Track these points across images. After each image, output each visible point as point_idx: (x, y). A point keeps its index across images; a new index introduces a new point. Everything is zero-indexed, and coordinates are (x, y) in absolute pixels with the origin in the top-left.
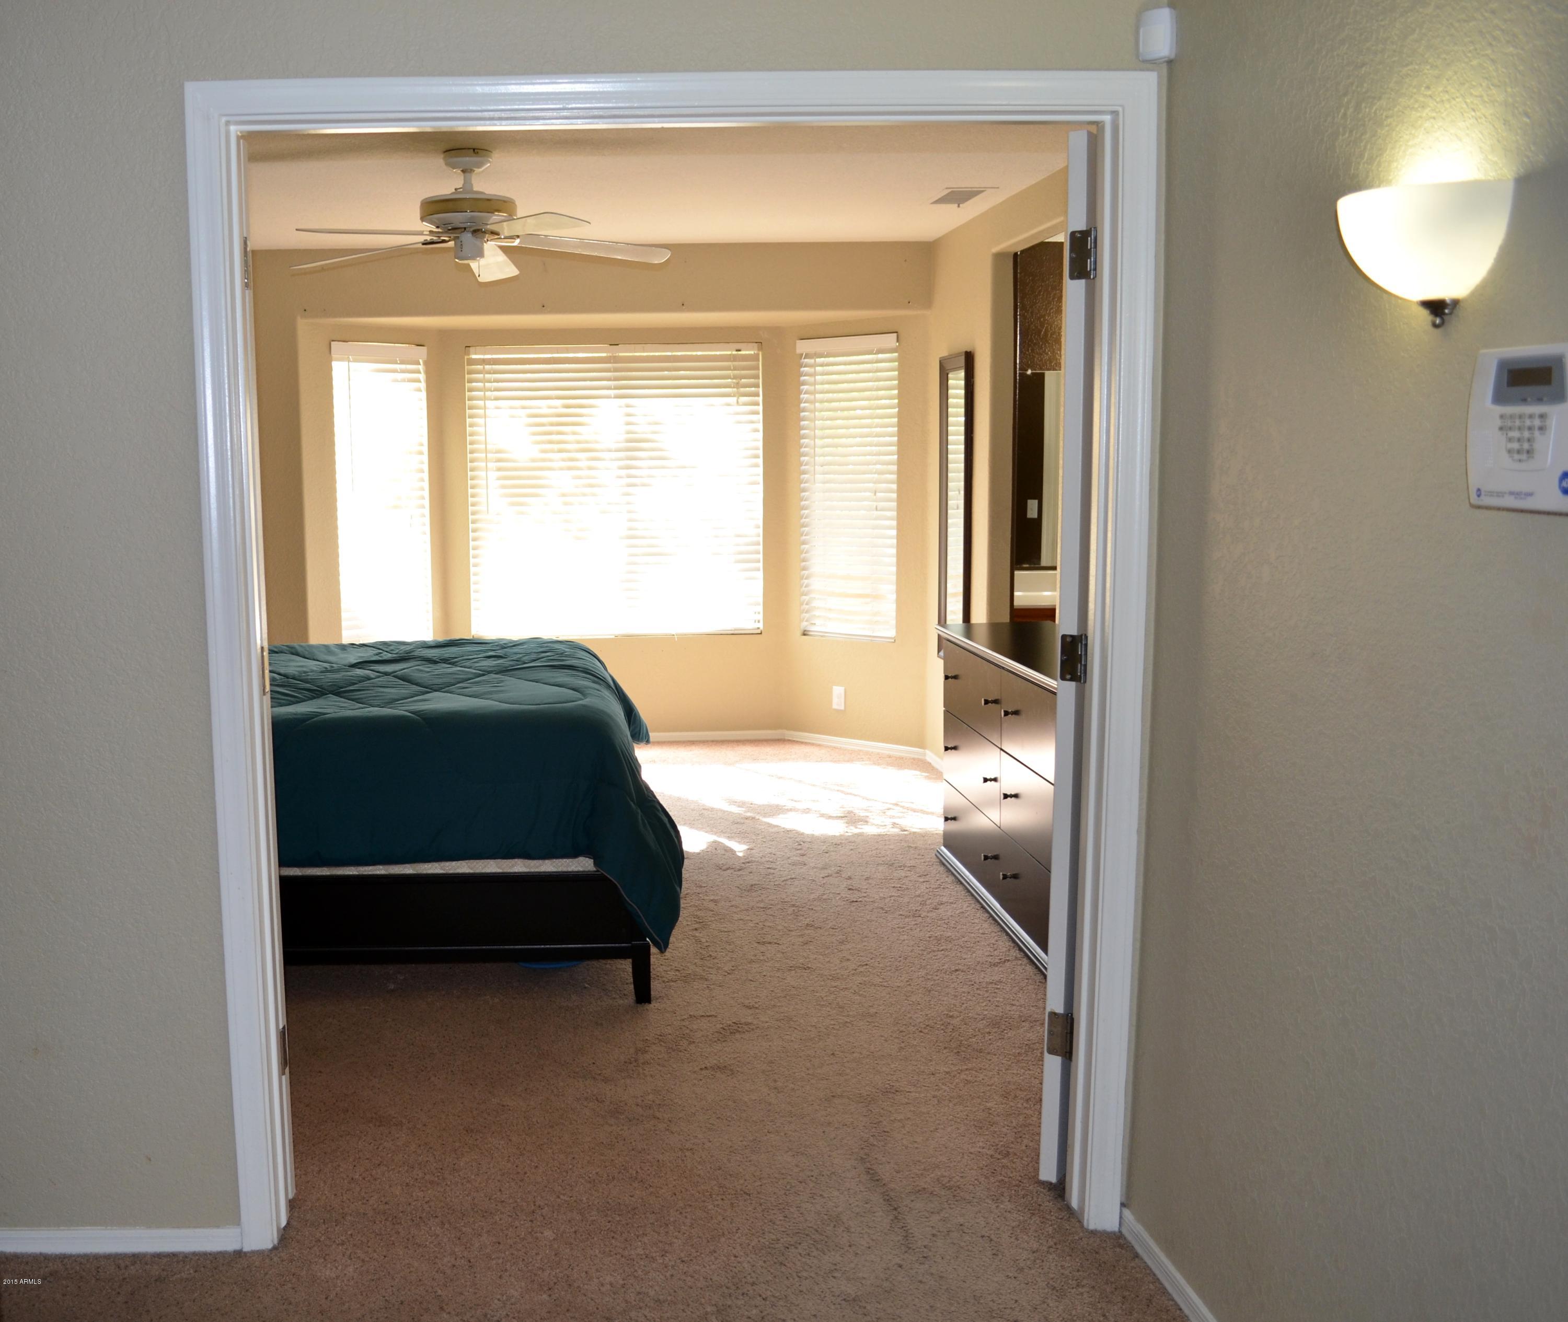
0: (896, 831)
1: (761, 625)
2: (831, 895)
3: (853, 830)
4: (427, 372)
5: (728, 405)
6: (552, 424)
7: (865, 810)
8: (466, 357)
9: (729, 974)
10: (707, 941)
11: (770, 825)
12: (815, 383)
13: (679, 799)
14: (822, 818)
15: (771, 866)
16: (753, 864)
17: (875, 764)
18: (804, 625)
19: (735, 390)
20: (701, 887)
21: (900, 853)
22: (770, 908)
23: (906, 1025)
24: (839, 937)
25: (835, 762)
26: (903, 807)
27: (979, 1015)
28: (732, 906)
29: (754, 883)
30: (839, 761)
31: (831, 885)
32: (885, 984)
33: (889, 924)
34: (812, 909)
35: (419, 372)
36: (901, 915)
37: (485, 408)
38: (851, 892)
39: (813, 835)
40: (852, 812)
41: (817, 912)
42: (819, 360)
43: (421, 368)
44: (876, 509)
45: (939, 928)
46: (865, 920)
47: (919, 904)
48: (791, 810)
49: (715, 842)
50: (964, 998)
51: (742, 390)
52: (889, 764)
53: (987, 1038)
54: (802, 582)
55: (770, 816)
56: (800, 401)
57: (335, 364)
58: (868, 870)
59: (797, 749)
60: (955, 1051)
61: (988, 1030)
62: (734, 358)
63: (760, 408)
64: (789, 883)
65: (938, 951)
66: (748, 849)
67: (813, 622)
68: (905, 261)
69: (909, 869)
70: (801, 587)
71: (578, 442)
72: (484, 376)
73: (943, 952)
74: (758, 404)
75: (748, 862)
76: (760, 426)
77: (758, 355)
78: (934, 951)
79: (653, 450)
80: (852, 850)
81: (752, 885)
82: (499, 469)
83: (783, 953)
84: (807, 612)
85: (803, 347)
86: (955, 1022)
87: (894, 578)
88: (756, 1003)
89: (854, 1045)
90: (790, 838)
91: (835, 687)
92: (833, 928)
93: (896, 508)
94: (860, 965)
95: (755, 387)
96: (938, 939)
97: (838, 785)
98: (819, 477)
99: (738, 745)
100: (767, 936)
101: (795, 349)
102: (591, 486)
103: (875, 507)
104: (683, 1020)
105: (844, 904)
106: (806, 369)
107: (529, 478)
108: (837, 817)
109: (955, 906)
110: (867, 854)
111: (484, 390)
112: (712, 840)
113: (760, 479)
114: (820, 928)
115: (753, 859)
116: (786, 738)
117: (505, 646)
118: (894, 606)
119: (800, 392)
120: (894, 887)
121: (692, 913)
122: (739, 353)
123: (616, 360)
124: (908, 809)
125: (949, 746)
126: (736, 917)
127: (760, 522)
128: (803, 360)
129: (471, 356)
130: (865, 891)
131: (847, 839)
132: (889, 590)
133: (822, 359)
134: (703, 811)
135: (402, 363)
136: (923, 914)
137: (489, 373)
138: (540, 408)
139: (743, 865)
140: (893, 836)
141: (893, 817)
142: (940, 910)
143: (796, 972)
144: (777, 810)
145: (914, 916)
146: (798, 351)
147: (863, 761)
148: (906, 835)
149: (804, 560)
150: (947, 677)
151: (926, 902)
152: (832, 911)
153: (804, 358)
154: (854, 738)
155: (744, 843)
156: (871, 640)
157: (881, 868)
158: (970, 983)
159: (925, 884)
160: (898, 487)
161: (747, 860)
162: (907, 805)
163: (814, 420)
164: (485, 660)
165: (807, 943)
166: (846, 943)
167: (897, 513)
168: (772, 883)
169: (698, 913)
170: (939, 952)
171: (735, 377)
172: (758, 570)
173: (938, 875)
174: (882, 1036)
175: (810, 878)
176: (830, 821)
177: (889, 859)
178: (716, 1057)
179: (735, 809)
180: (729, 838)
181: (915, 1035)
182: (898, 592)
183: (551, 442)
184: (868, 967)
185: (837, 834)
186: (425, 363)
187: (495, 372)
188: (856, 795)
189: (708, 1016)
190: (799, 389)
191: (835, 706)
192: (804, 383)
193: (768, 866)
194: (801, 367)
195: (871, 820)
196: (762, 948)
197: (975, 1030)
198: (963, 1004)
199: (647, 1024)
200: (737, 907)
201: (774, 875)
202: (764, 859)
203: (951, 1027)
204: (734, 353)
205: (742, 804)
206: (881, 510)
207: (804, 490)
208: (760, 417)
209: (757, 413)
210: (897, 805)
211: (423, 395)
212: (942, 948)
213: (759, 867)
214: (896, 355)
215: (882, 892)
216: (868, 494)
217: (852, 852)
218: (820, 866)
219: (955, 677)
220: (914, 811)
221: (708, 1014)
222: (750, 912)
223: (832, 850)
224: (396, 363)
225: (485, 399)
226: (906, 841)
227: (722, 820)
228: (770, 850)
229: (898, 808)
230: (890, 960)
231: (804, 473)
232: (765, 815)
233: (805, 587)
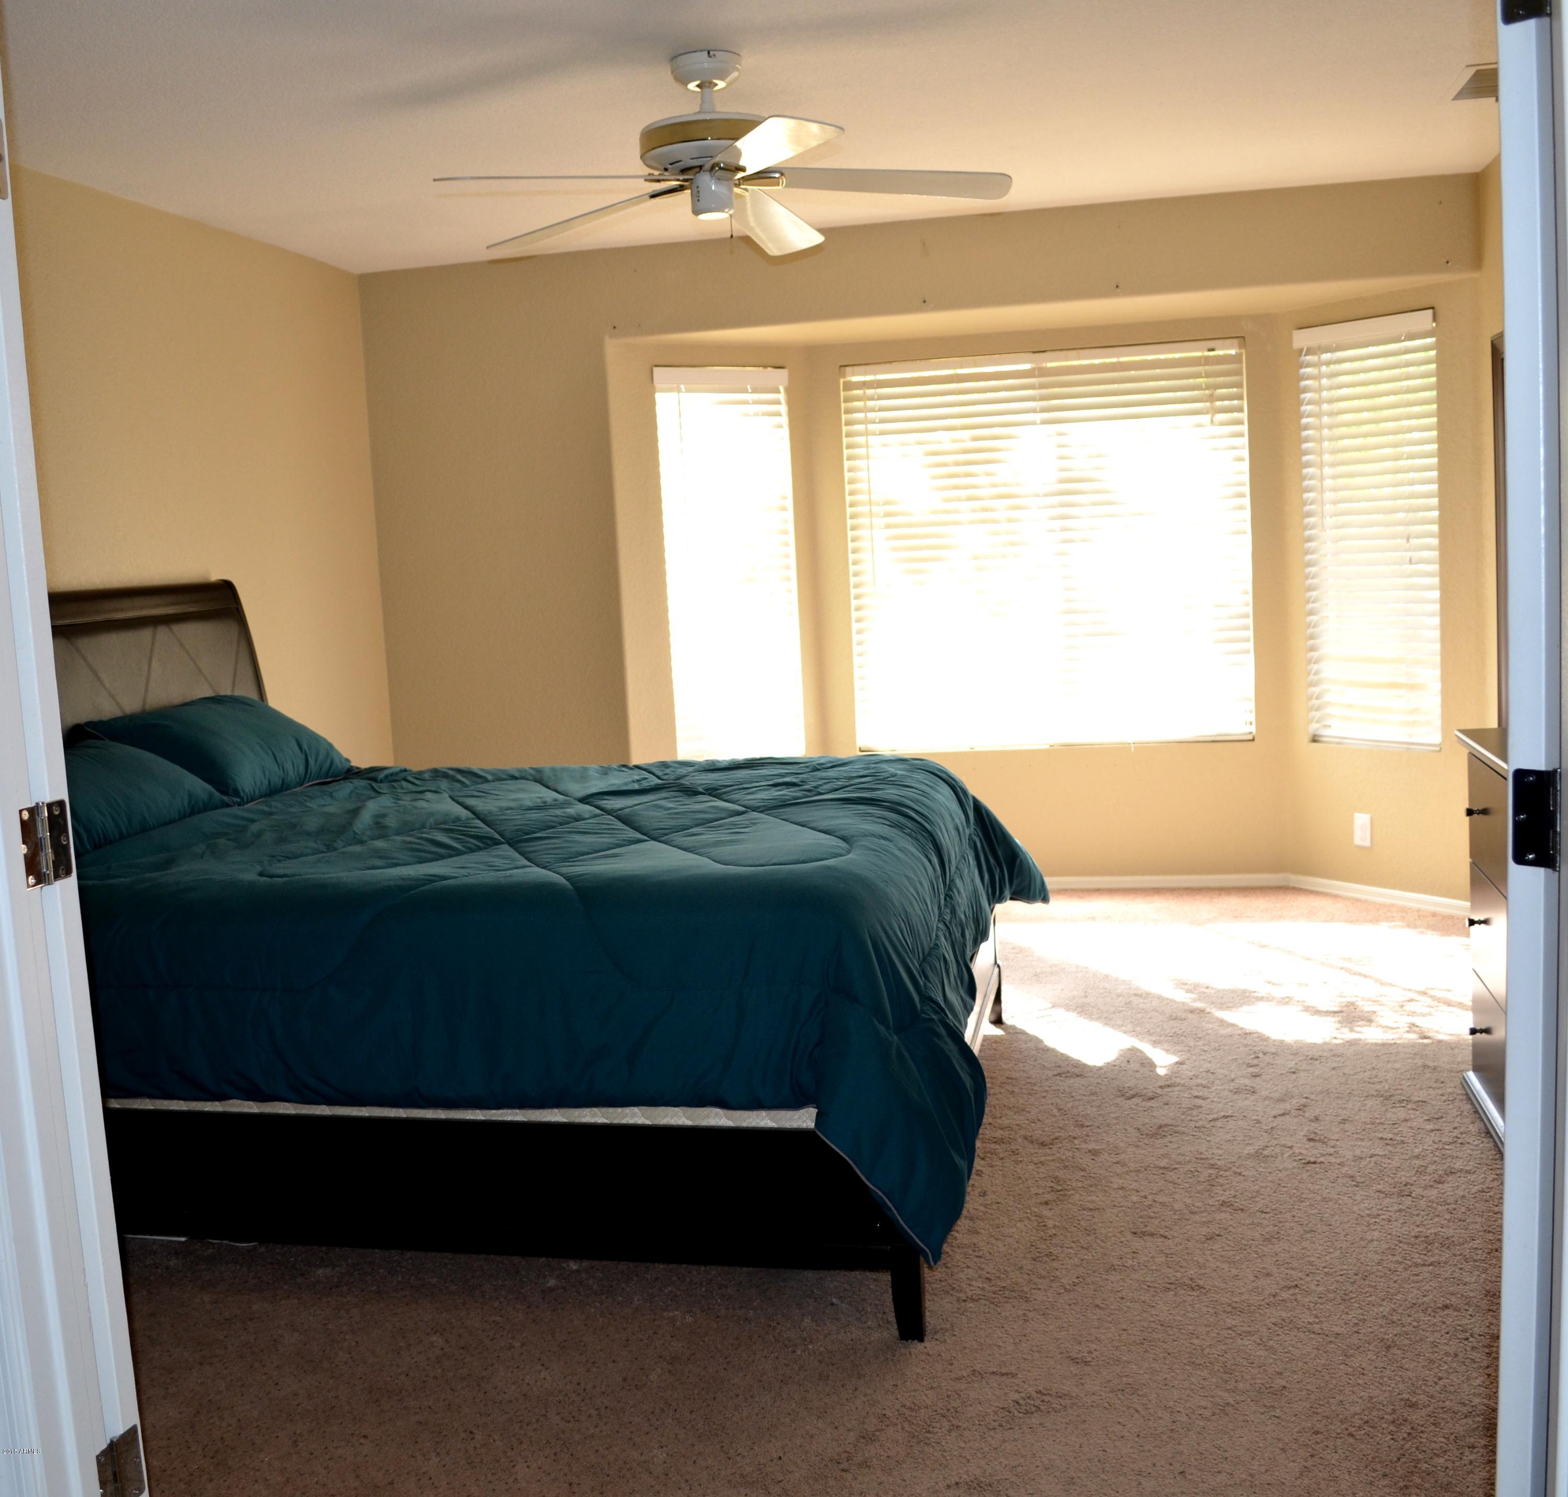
0: (1413, 1037)
1: (1253, 729)
2: (1278, 1150)
3: (1347, 1035)
4: (790, 403)
5: (1200, 425)
6: (957, 464)
7: (1374, 1001)
8: (842, 381)
9: (1066, 1290)
10: (1055, 1226)
11: (1222, 1023)
12: (1320, 390)
13: (1107, 976)
14: (1305, 1013)
15: (1200, 1094)
16: (1175, 1089)
17: (1409, 926)
18: (1314, 727)
19: (1208, 404)
20: (1082, 1126)
21: (1408, 1076)
22: (1176, 1168)
23: (1327, 1417)
24: (1268, 1229)
25: (1352, 922)
26: (1432, 997)
27: (1464, 1404)
28: (1117, 1163)
29: (1165, 1122)
30: (1357, 921)
31: (1284, 1130)
32: (1316, 1327)
33: (1355, 1208)
34: (1240, 1174)
35: (778, 402)
36: (1379, 1191)
37: (867, 446)
38: (1312, 1144)
39: (1282, 1042)
40: (1352, 1004)
41: (1245, 1180)
42: (1326, 356)
43: (782, 397)
44: (1411, 562)
45: (1437, 1219)
46: (1319, 1198)
47: (1414, 1172)
48: (1262, 999)
49: (1133, 1051)
50: (1446, 1367)
51: (1218, 403)
52: (1433, 927)
53: (1466, 1460)
54: (1309, 667)
55: (1228, 1008)
56: (1301, 416)
57: (659, 397)
58: (1350, 1105)
59: (1302, 902)
60: (1401, 1484)
61: (1472, 1440)
62: (1207, 361)
63: (1245, 428)
64: (1219, 1124)
65: (1424, 1265)
66: (1177, 1063)
67: (1327, 723)
68: (1440, 203)
69: (1414, 1106)
70: (1309, 674)
71: (994, 486)
72: (865, 404)
73: (1431, 1268)
74: (1241, 423)
75: (1169, 1086)
76: (1246, 453)
77: (1241, 354)
78: (1417, 1265)
79: (1097, 492)
80: (1334, 1068)
81: (1160, 1127)
82: (888, 526)
83: (1167, 1255)
84: (1318, 709)
85: (1301, 339)
86: (1417, 1417)
87: (1438, 659)
88: (1090, 1352)
89: (1227, 1454)
90: (1246, 1046)
91: (1356, 815)
92: (1262, 1212)
93: (1437, 560)
94: (1285, 1287)
95: (1238, 400)
96: (1428, 1241)
97: (1344, 959)
98: (1329, 521)
99: (1220, 895)
100: (1153, 1220)
101: (1291, 342)
102: (1012, 544)
103: (1408, 559)
104: (959, 1379)
105: (1294, 1167)
106: (1308, 370)
107: (928, 536)
108: (1327, 1012)
109: (1472, 1177)
110: (1355, 1077)
111: (866, 422)
112: (1129, 1046)
113: (1247, 526)
114: (1242, 1210)
115: (1178, 1080)
116: (1291, 885)
117: (818, 767)
118: (1438, 699)
119: (1300, 403)
120: (1381, 1138)
121: (1050, 1174)
122: (1212, 354)
123: (1043, 372)
124: (1439, 1000)
125: (1476, 919)
126: (1117, 1182)
127: (1249, 587)
128: (1303, 358)
129: (848, 379)
130: (1332, 1143)
131: (1331, 1050)
132: (1431, 678)
133: (1329, 355)
134: (1133, 998)
135: (755, 391)
136: (1417, 1191)
137: (872, 399)
138: (939, 443)
139: (1159, 1091)
140: (1404, 1046)
141: (1412, 1014)
142: (1446, 1185)
143: (1175, 1295)
144: (1243, 998)
145: (1401, 1194)
146: (1296, 345)
147: (1393, 921)
148: (1425, 1045)
149: (1312, 637)
150: (1470, 812)
151: (1426, 1167)
152: (1270, 1179)
153: (1305, 355)
154: (1385, 887)
155: (1174, 1053)
156: (1408, 749)
157: (1369, 1103)
158: (1463, 1336)
159: (1433, 1134)
160: (1441, 527)
161: (1168, 1083)
162: (1439, 994)
163: (1321, 440)
164: (768, 789)
165: (1211, 1239)
166: (1275, 1241)
167: (1441, 567)
168: (1192, 1124)
169: (1061, 1174)
170: (1425, 1269)
171: (1208, 387)
172: (1248, 652)
173: (1458, 1119)
174: (1279, 1440)
175: (1255, 1117)
176: (1316, 1017)
177: (1387, 1087)
178: (983, 1463)
179: (1181, 997)
180: (1155, 1043)
181: (1339, 1442)
182: (1444, 679)
183: (956, 487)
184: (1297, 1291)
185: (1319, 1041)
186: (788, 391)
187: (881, 398)
188: (1366, 976)
189: (1003, 1374)
190: (1299, 397)
191: (1358, 841)
192: (1306, 390)
193: (1196, 1094)
194: (1301, 367)
195: (1378, 1019)
196: (1137, 1243)
197: (1448, 1439)
198: (1440, 1379)
199: (899, 1383)
200: (1124, 1165)
201: (1200, 1110)
202: (1195, 1082)
203: (1406, 1429)
204: (1207, 353)
205: (1192, 988)
206: (1417, 563)
207: (1309, 539)
208: (1245, 440)
209: (1241, 435)
210: (1424, 993)
211: (785, 432)
212: (1432, 1259)
213: (1182, 1095)
214: (1433, 340)
215: (1360, 1146)
216: (1399, 541)
217: (1334, 1072)
218: (1276, 1095)
219: (1485, 812)
220: (1449, 1004)
221: (1004, 1370)
222: (1141, 1175)
223: (1303, 1068)
224: (746, 391)
225: (867, 433)
226: (1422, 1057)
227: (1154, 1013)
228: (1209, 1065)
229: (1425, 999)
230: (1339, 1278)
231: (1309, 515)
232: (1223, 1006)
233: (1315, 674)
